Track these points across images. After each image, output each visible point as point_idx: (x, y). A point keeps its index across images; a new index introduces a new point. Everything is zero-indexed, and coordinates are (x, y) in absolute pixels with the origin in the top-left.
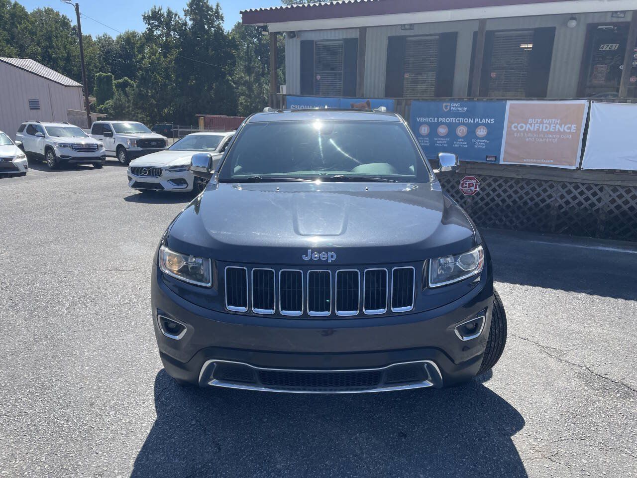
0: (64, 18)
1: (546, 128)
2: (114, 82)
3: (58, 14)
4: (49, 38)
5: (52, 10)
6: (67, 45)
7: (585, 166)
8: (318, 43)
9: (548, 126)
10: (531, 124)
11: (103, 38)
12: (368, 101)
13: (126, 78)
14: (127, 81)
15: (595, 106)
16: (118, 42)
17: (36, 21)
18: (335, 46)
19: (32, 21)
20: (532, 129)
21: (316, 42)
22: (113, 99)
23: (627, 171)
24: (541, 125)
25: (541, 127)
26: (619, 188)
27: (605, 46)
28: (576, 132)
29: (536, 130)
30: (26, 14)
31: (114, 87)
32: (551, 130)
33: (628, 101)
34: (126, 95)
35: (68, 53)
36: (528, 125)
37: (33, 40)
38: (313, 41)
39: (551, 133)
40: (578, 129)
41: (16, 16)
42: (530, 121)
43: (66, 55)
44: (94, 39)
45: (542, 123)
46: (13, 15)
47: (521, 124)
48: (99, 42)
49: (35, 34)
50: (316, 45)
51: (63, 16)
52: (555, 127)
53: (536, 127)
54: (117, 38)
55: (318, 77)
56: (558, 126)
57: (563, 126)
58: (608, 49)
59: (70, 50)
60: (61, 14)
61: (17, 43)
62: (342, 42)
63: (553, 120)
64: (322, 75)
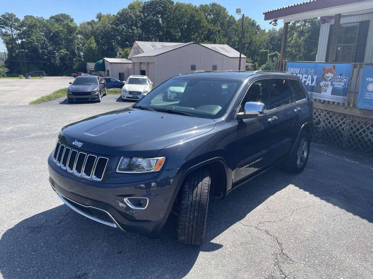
0: (254, 21)
2: (269, 54)
3: (250, 20)
4: (243, 33)
5: (248, 17)
6: (251, 35)
8: (342, 25)
11: (272, 30)
12: (334, 65)
13: (276, 52)
14: (276, 54)
16: (279, 32)
17: (239, 24)
18: (352, 27)
19: (237, 24)
22: (265, 64)
30: (235, 21)
31: (268, 57)
34: (273, 61)
35: (251, 40)
37: (236, 34)
41: (230, 23)
43: (250, 41)
44: (267, 31)
46: (229, 22)
48: (269, 33)
49: (237, 31)
51: (253, 20)
54: (279, 29)
55: (339, 48)
59: (252, 38)
60: (252, 19)
61: (228, 36)
62: (358, 23)
64: (342, 47)
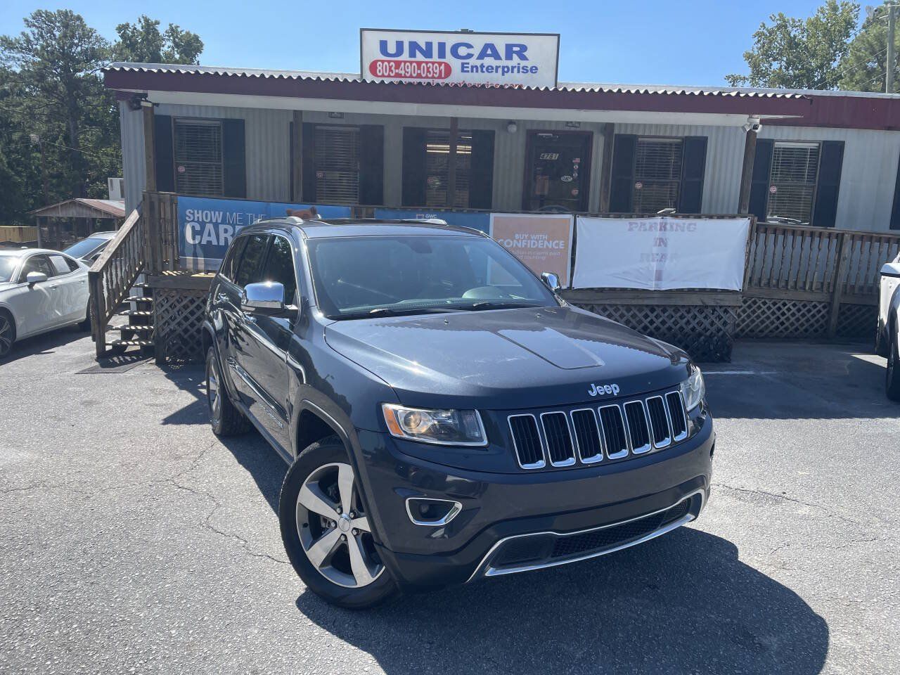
1: (534, 244)
7: (576, 286)
8: (177, 120)
9: (536, 242)
10: (518, 240)
12: (313, 208)
15: (580, 220)
20: (519, 245)
21: (174, 119)
23: (627, 289)
24: (529, 241)
25: (529, 245)
26: (608, 307)
27: (546, 156)
28: (564, 249)
29: (523, 246)
32: (540, 247)
33: (611, 216)
36: (515, 241)
38: (170, 117)
39: (540, 250)
40: (566, 246)
42: (517, 236)
45: (529, 238)
47: (507, 241)
50: (175, 123)
52: (543, 243)
53: (524, 244)
55: (182, 169)
56: (546, 242)
57: (551, 242)
58: (548, 158)
62: (218, 122)
63: (541, 236)
64: (188, 167)
